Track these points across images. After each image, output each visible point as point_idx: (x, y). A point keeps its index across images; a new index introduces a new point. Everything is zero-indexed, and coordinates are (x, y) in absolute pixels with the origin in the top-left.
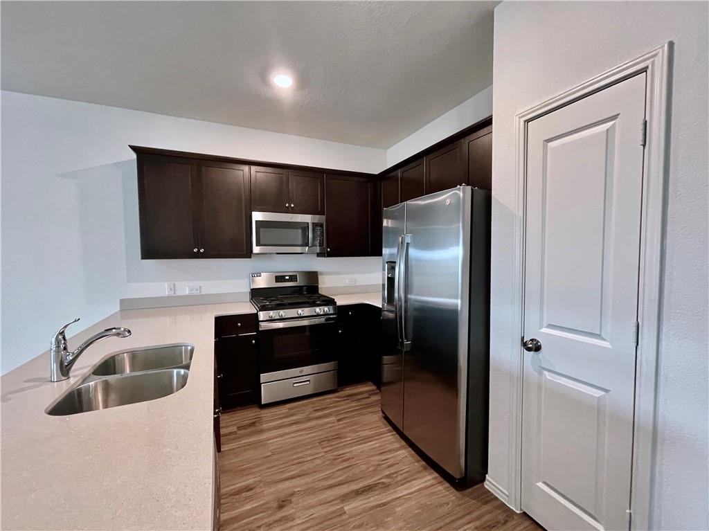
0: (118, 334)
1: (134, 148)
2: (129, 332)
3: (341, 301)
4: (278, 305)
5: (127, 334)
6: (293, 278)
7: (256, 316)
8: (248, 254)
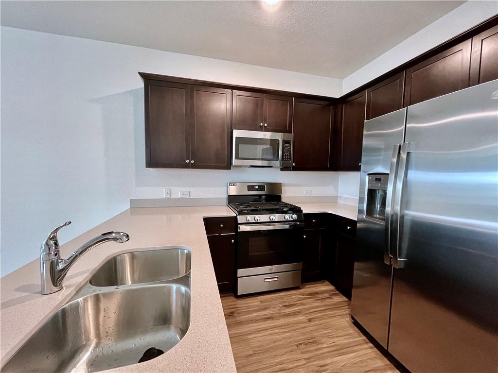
0: (115, 239)
1: (143, 75)
2: (128, 236)
3: (306, 210)
4: (253, 210)
5: (125, 239)
6: (261, 188)
7: (236, 218)
8: (228, 166)
